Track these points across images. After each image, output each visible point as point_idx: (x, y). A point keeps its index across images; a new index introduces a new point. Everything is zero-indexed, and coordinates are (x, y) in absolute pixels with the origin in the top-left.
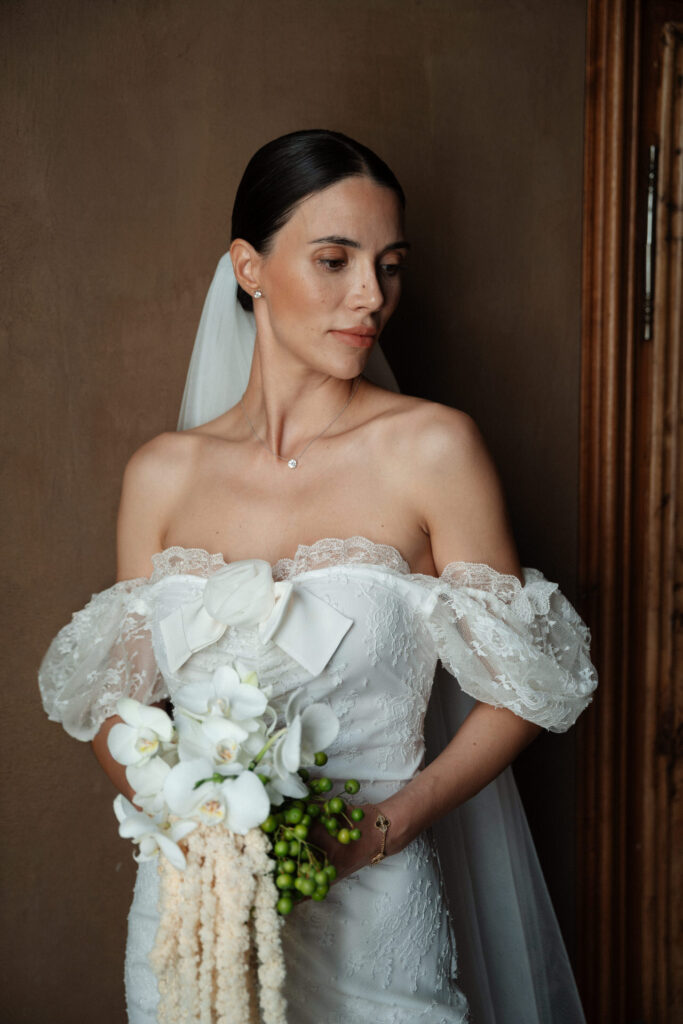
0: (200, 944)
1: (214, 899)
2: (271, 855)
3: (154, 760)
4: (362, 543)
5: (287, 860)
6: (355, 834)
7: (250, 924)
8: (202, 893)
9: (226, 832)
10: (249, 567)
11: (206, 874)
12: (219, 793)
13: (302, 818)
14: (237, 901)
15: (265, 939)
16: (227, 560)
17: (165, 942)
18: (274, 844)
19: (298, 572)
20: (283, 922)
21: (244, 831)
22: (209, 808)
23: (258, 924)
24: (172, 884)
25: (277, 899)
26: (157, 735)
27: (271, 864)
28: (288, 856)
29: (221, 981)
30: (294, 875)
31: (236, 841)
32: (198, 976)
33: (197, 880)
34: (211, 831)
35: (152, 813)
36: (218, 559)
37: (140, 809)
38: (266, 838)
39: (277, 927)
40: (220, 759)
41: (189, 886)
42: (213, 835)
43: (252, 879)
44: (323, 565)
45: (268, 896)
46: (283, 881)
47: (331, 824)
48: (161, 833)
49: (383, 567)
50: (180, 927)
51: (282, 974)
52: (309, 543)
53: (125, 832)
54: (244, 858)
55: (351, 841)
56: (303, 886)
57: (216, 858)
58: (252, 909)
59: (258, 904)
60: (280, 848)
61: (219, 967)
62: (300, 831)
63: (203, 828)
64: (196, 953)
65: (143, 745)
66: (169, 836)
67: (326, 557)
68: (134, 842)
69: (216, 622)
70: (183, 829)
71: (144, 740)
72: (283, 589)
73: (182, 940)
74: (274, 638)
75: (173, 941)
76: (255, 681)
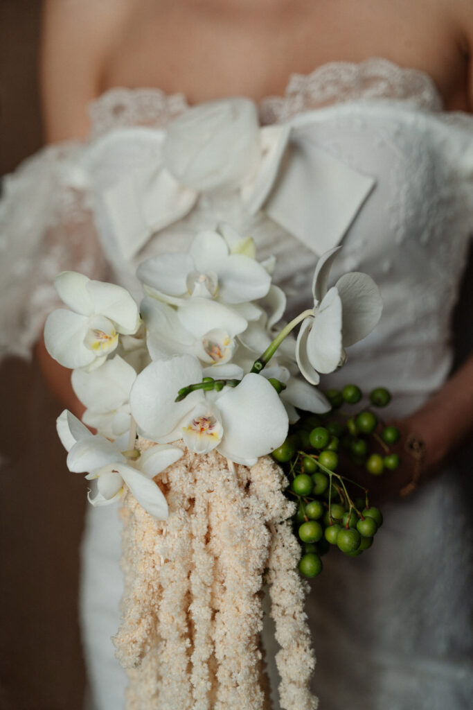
0: (190, 624)
1: (211, 559)
2: (289, 494)
3: (111, 362)
4: (383, 68)
5: (310, 501)
6: (391, 462)
7: (263, 595)
8: (193, 551)
9: (222, 461)
10: (224, 108)
11: (198, 524)
12: (213, 406)
13: (329, 442)
14: (245, 562)
15: (283, 613)
16: (191, 103)
17: (139, 622)
18: (291, 480)
19: (292, 114)
20: (309, 588)
21: (251, 462)
22: (198, 427)
23: (274, 593)
24: (146, 538)
25: (299, 557)
26: (117, 326)
27: (291, 507)
28: (312, 496)
29: (222, 675)
30: (322, 522)
31: (238, 476)
32: (190, 666)
33: (184, 532)
34: (201, 461)
35: (114, 437)
36: (177, 102)
37: (93, 431)
38: (280, 470)
39: (302, 597)
40: (207, 359)
41: (174, 543)
42: (204, 466)
43: (265, 531)
44: (328, 102)
45: (287, 551)
46: (308, 531)
47: (359, 447)
48: (128, 464)
49: (411, 103)
50: (160, 598)
51: (311, 662)
52: (307, 71)
53: (75, 464)
54: (252, 501)
55: (386, 470)
56: (341, 538)
57: (211, 500)
58: (265, 572)
59: (274, 564)
60: (301, 484)
61: (219, 656)
62: (327, 460)
63: (191, 457)
64: (184, 636)
65: (95, 341)
66: (138, 468)
67: (331, 90)
68: (88, 477)
69: (182, 188)
70: (161, 458)
71: (97, 333)
72: (274, 139)
73: (162, 617)
74: (265, 206)
75: (150, 618)
76: (251, 250)
